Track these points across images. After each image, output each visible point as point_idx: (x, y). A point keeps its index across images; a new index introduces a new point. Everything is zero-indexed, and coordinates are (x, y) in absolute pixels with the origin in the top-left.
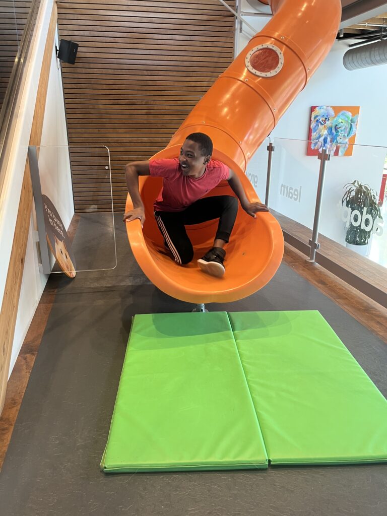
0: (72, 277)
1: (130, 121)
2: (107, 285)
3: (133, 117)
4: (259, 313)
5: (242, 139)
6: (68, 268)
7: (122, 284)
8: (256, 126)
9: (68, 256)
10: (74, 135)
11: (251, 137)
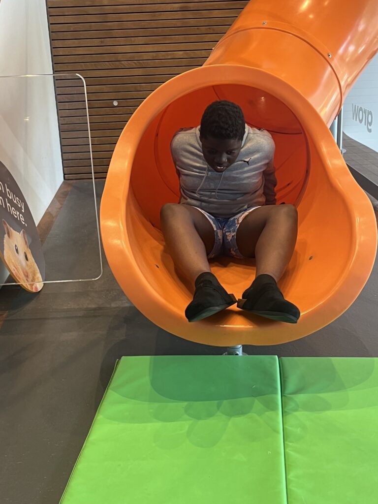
0: (34, 291)
1: (153, 24)
2: (90, 306)
3: (158, 16)
4: (336, 361)
5: (335, 51)
6: (27, 276)
7: (113, 305)
8: (361, 27)
9: (30, 256)
10: (61, 52)
11: (352, 48)
